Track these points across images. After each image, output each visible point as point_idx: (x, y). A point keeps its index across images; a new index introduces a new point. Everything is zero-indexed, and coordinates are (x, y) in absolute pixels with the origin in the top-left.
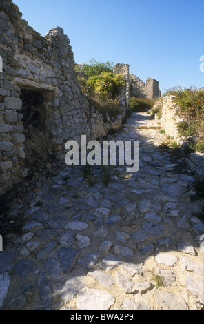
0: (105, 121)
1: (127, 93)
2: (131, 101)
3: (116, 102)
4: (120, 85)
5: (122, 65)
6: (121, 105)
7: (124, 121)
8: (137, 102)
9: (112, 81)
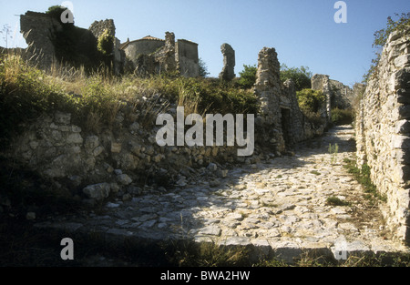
0: (312, 128)
1: (328, 105)
2: (333, 114)
3: (318, 115)
4: (321, 100)
5: (321, 76)
6: (322, 117)
7: (326, 130)
8: (341, 114)
9: (313, 97)
